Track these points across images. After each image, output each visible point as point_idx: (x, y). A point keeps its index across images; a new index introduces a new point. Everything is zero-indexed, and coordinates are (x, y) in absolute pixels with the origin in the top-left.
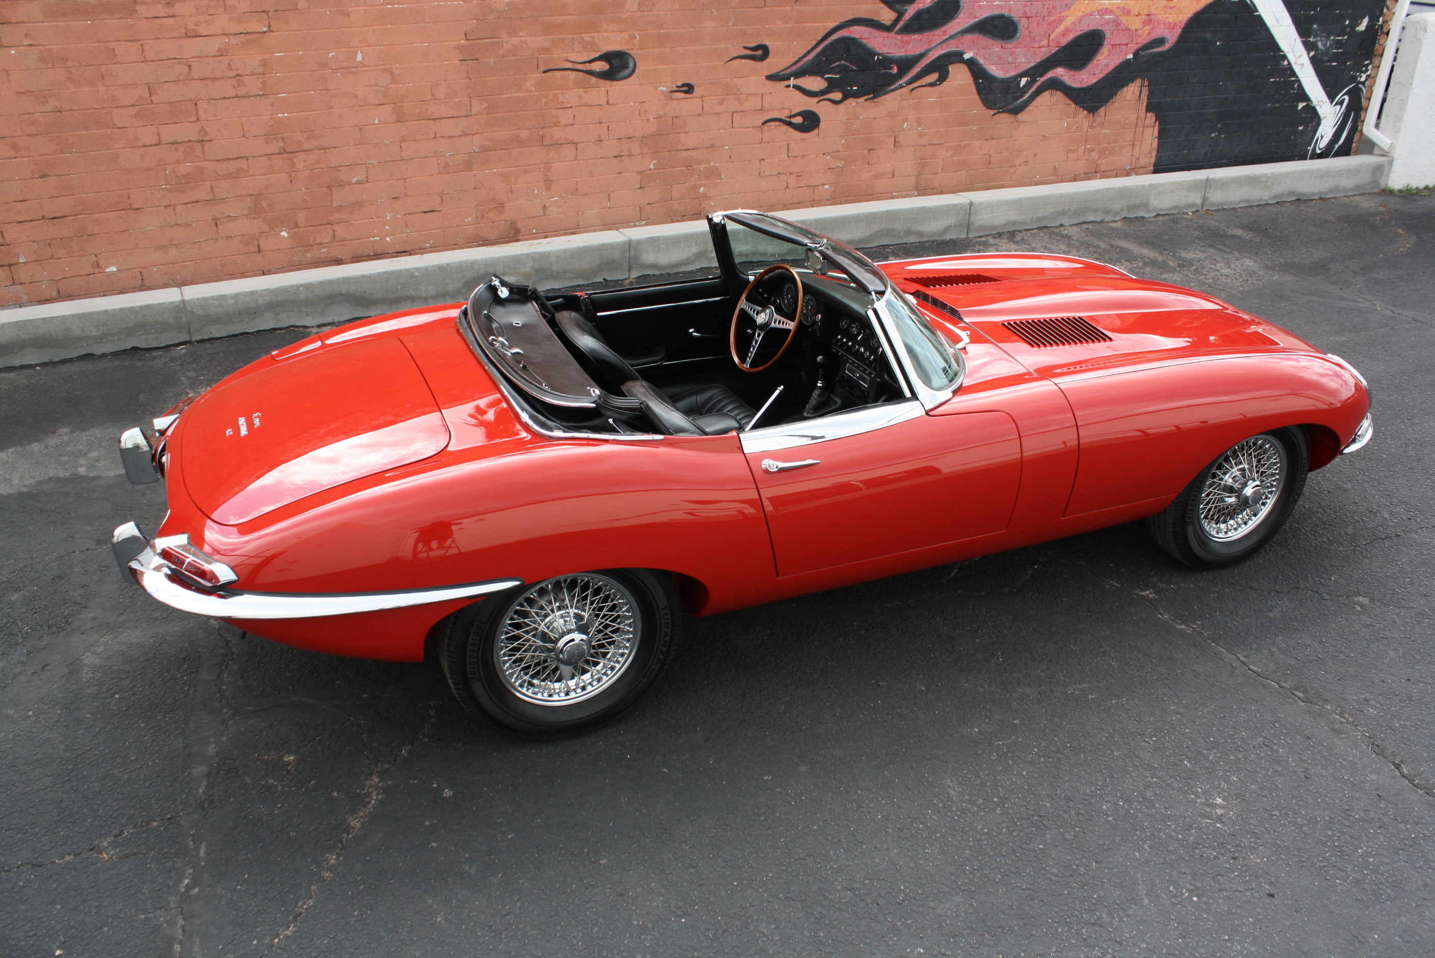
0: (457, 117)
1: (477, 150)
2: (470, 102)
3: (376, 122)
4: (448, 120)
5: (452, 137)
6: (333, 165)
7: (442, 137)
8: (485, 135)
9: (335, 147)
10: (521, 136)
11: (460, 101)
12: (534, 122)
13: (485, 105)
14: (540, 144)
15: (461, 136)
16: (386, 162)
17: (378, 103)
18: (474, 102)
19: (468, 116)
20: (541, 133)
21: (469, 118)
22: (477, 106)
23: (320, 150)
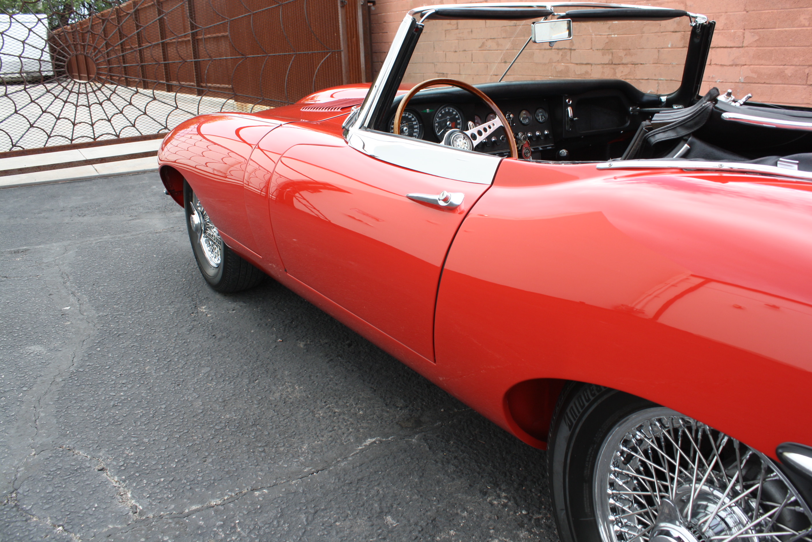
0: (731, 47)
1: (742, 81)
2: (744, 33)
3: (669, 46)
4: (722, 49)
5: (724, 65)
6: (638, 78)
7: (716, 64)
8: (752, 66)
9: (641, 64)
10: (786, 72)
11: (735, 32)
12: (801, 59)
13: (757, 38)
14: (804, 82)
15: (732, 65)
16: (671, 80)
17: (672, 30)
18: (747, 33)
19: (740, 47)
20: (807, 71)
21: (741, 49)
22: (750, 38)
23: (633, 64)
